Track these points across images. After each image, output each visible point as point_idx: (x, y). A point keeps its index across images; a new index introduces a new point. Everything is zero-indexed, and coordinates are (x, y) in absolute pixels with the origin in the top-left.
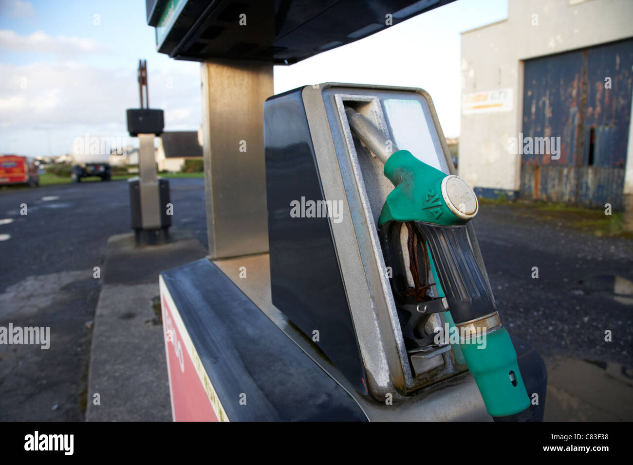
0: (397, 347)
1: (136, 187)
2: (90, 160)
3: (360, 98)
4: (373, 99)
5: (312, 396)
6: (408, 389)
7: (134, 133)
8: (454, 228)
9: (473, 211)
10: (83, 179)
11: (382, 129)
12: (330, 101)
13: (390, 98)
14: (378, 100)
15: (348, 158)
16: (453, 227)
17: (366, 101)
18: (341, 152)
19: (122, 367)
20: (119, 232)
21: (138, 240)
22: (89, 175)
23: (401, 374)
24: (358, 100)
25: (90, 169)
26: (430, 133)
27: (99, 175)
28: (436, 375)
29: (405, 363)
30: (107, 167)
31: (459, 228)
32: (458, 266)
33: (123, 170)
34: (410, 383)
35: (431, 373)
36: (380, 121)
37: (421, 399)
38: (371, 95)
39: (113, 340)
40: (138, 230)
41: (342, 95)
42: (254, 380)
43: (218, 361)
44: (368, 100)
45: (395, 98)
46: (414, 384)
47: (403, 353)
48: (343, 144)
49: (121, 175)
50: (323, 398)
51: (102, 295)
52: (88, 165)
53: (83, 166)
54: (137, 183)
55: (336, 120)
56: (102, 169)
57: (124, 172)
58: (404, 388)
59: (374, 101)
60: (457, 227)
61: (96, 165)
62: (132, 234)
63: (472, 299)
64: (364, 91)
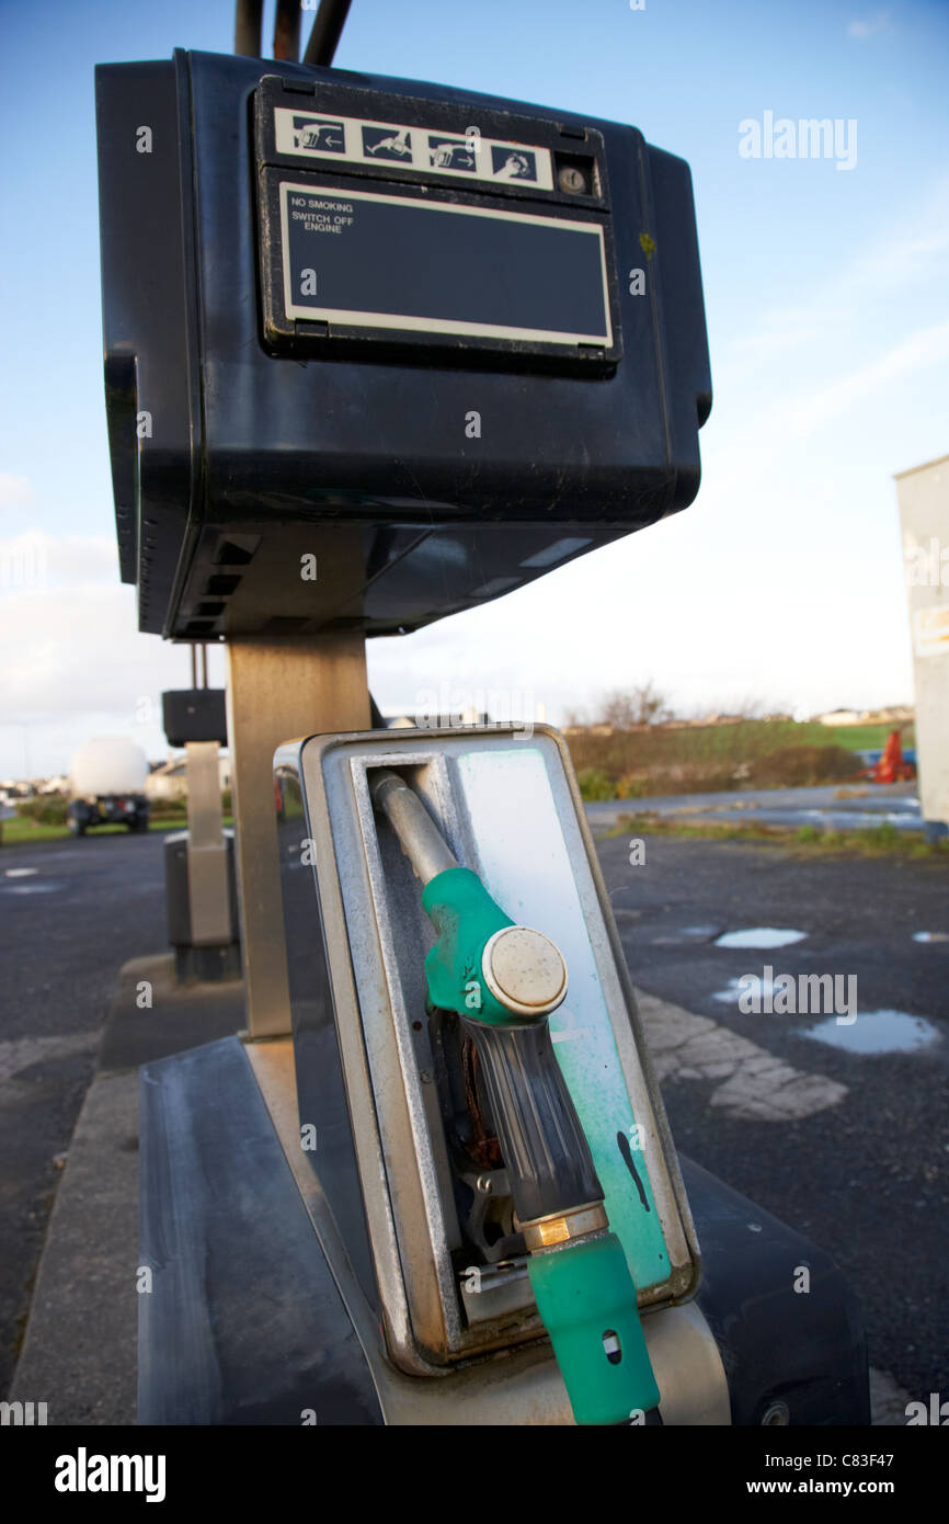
0: (433, 1262)
1: (180, 855)
2: (105, 790)
3: (403, 760)
4: (431, 758)
5: (298, 1353)
6: (450, 1352)
7: (176, 741)
8: (515, 1031)
9: (551, 996)
10: (90, 830)
11: (445, 817)
12: (341, 770)
13: (472, 751)
14: (442, 759)
15: (365, 880)
16: (512, 1028)
17: (418, 763)
18: (351, 871)
19: (106, 1262)
20: (151, 950)
21: (181, 968)
22: (103, 821)
23: (439, 1318)
24: (400, 763)
25: (106, 807)
26: (558, 814)
27: (124, 820)
28: (515, 1325)
29: (445, 1296)
30: (141, 801)
31: (525, 1031)
32: (518, 1108)
33: (174, 808)
34: (453, 1339)
35: (505, 1320)
36: (443, 801)
37: (511, 1375)
38: (428, 750)
39: (100, 1198)
40: (183, 947)
41: (364, 758)
42: (211, 1312)
43: (164, 1267)
44: (423, 762)
45: (485, 749)
46: (462, 1343)
47: (441, 1274)
48: (357, 855)
49: (172, 818)
50: (317, 1357)
51: (91, 1094)
52: (100, 799)
53: (92, 801)
54: (182, 846)
55: (350, 809)
56: (130, 807)
57: (179, 813)
58: (442, 1350)
59: (435, 761)
60: (521, 1028)
61: (118, 800)
62: (168, 957)
63: (539, 1176)
64: (417, 742)
